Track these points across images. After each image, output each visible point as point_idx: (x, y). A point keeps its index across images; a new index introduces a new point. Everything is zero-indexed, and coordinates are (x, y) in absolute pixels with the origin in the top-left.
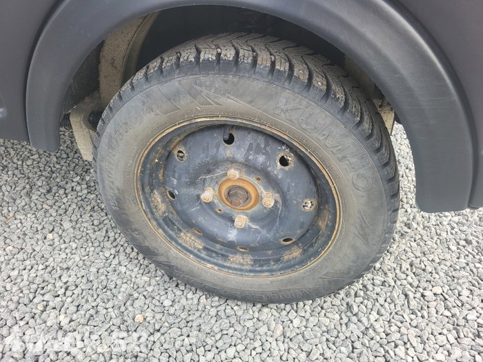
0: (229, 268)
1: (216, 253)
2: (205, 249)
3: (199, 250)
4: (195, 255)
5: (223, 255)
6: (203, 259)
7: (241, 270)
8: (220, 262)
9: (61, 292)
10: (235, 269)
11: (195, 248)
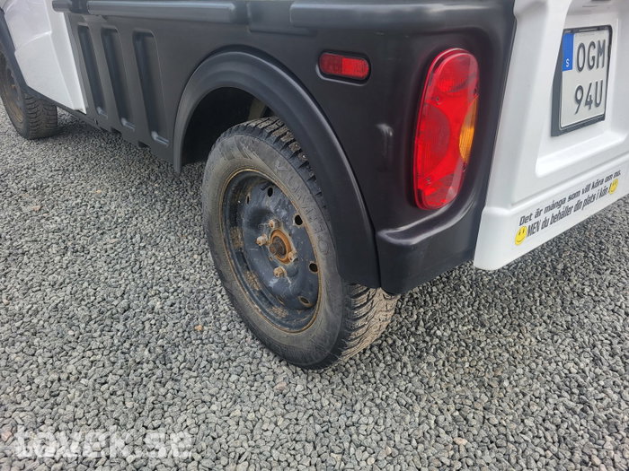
0: (268, 314)
1: (267, 299)
2: (261, 292)
3: (254, 290)
4: (250, 293)
5: (270, 303)
6: (254, 299)
7: (274, 319)
8: (264, 306)
9: (172, 290)
10: (271, 316)
11: (252, 287)
